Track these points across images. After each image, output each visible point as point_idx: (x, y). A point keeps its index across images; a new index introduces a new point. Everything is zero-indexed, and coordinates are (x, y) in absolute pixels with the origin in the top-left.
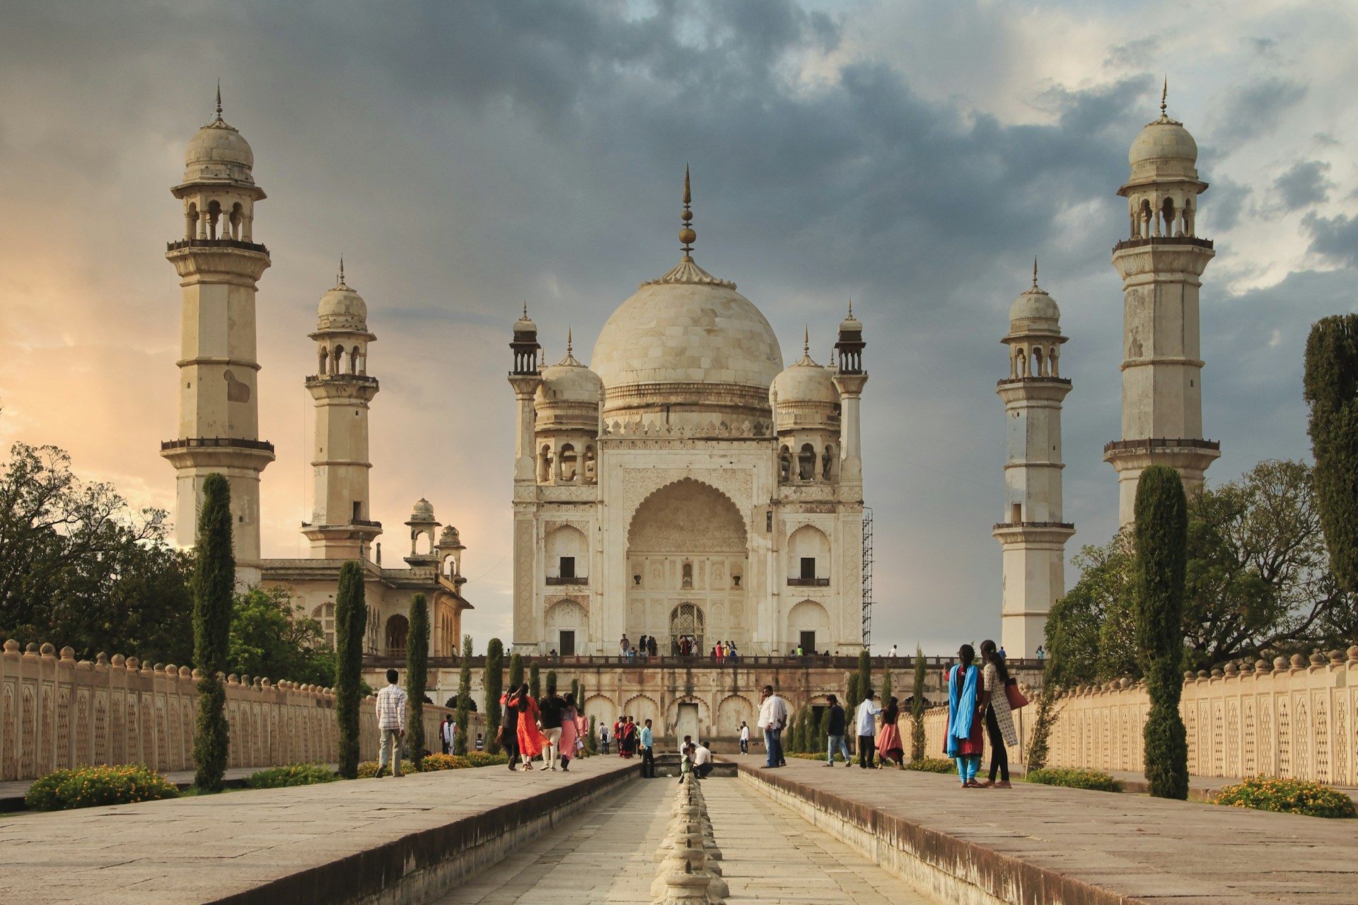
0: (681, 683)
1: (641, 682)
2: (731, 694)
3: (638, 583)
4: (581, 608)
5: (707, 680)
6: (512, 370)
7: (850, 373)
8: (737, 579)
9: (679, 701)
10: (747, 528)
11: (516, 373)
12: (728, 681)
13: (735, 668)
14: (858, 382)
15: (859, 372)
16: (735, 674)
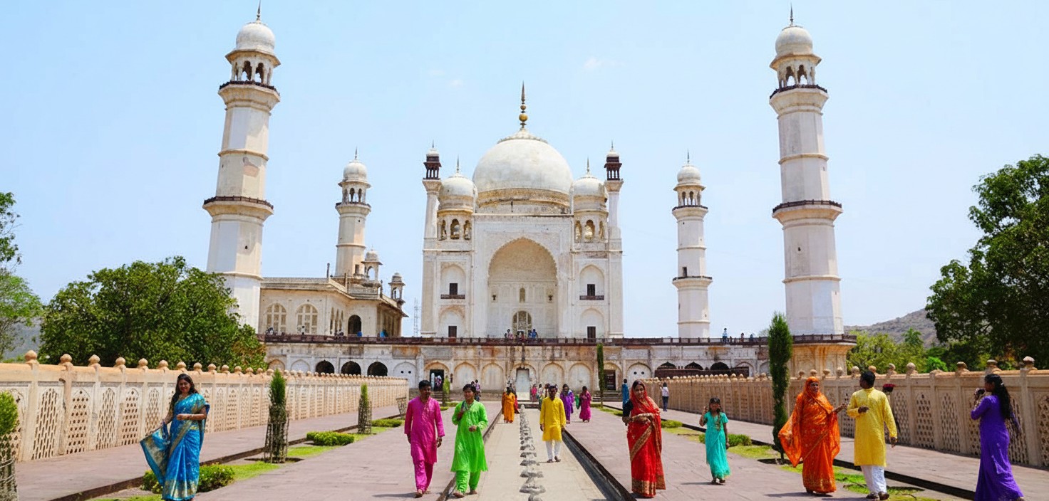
0: (518, 355)
1: (493, 354)
2: (550, 362)
3: (494, 299)
4: (460, 311)
5: (534, 352)
6: (425, 177)
7: (613, 179)
8: (550, 297)
9: (518, 367)
10: (557, 266)
11: (427, 178)
12: (548, 354)
13: (553, 346)
14: (618, 185)
15: (618, 179)
16: (553, 350)
